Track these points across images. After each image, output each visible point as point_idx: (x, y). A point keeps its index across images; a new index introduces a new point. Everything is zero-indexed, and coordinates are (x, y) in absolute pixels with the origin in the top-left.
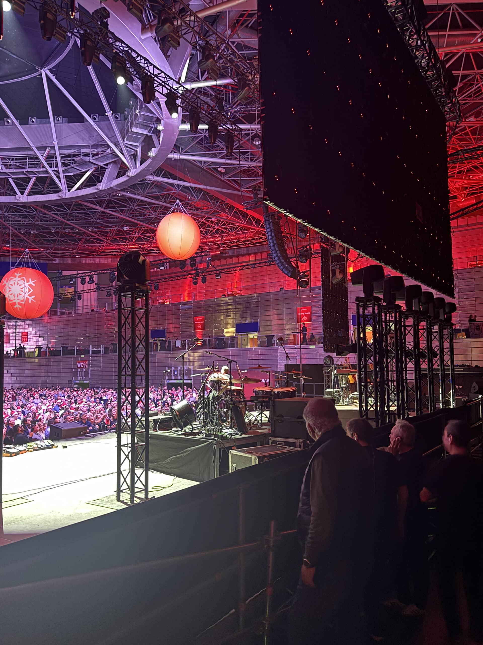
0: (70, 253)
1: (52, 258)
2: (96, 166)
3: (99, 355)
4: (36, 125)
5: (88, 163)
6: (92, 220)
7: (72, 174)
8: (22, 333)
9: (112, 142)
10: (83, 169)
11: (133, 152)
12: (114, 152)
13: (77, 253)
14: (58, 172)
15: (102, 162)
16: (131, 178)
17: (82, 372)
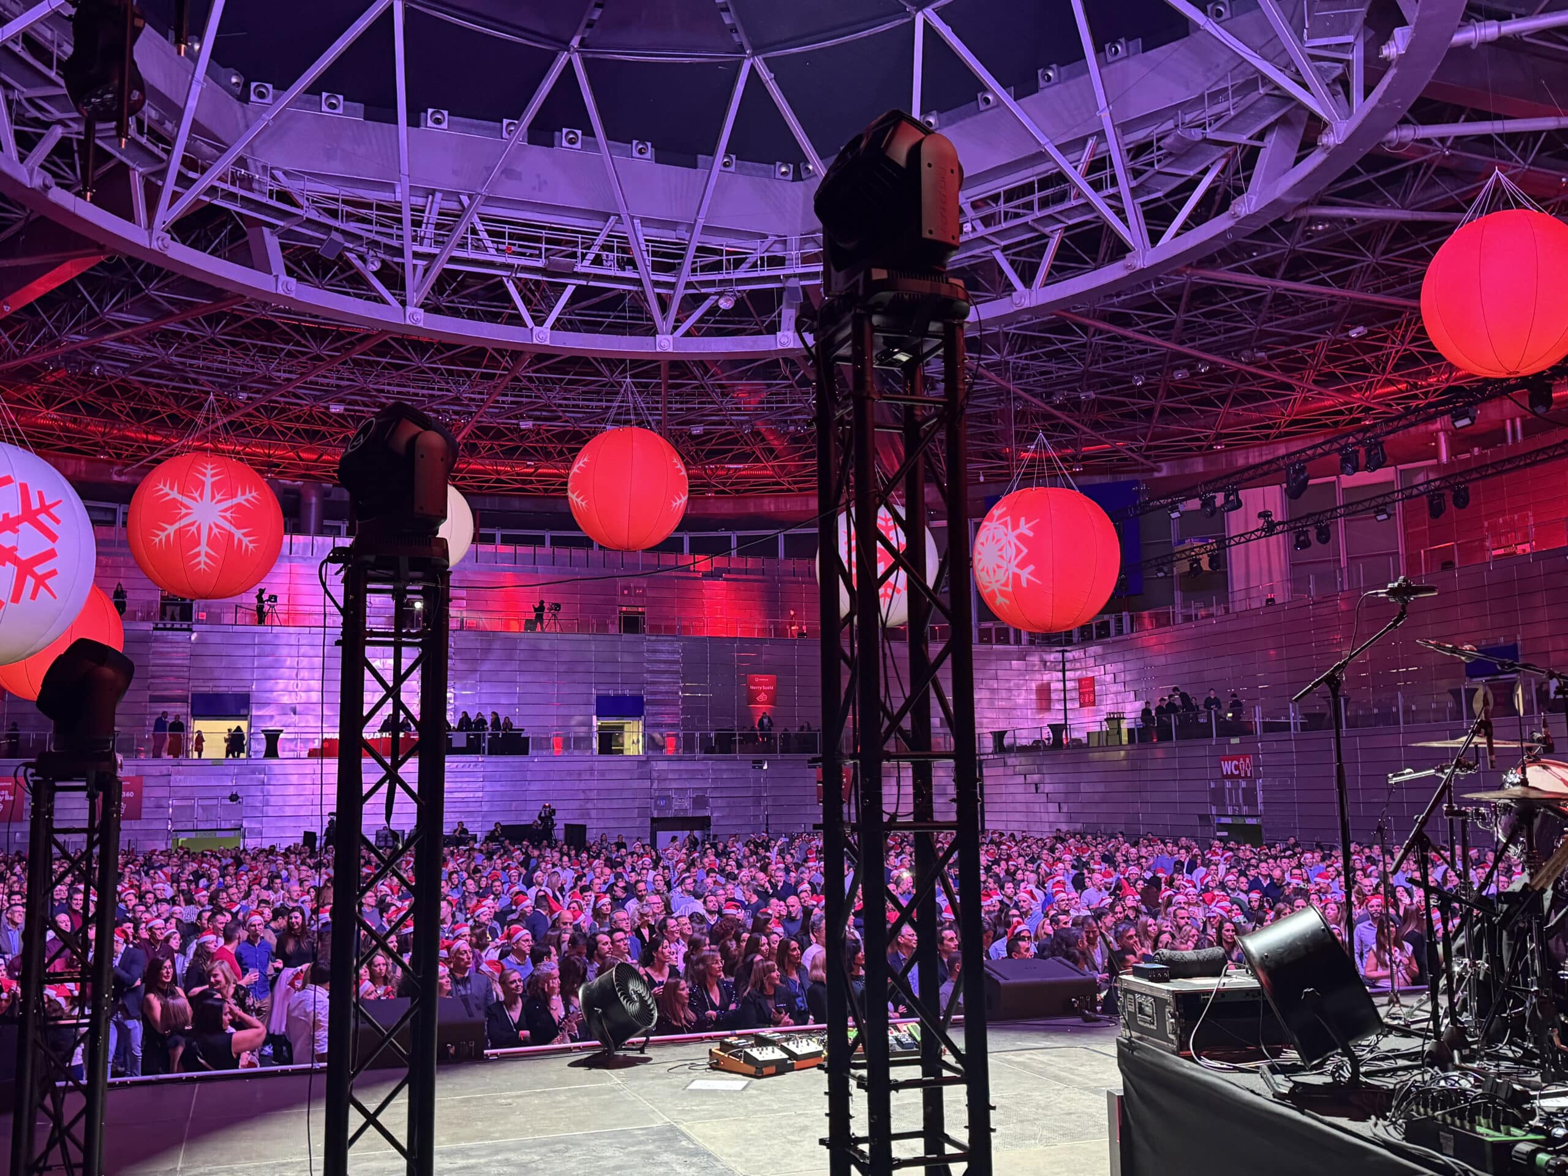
0: (1198, 439)
1: (1149, 463)
2: (1227, 149)
3: (1283, 735)
4: (1058, 87)
5: (1203, 145)
6: (1250, 328)
7: (1160, 194)
8: (1080, 680)
9: (1265, 58)
10: (1189, 168)
11: (1339, 69)
12: (1277, 87)
13: (1219, 437)
14: (1117, 197)
15: (1241, 131)
16: (1336, 153)
17: (1237, 790)
